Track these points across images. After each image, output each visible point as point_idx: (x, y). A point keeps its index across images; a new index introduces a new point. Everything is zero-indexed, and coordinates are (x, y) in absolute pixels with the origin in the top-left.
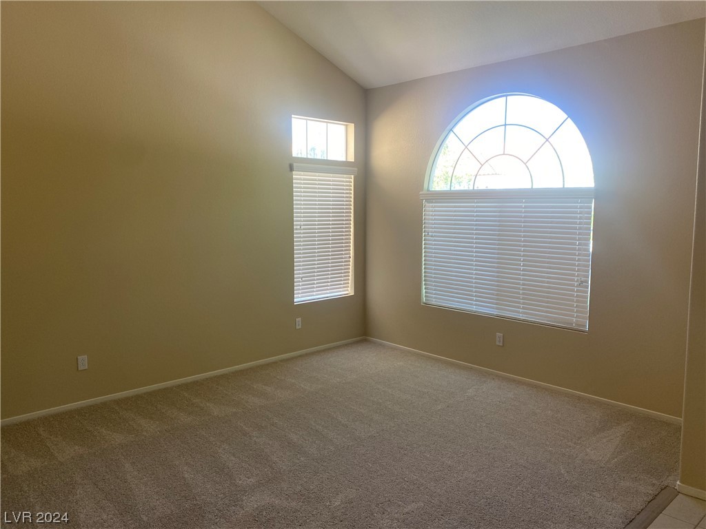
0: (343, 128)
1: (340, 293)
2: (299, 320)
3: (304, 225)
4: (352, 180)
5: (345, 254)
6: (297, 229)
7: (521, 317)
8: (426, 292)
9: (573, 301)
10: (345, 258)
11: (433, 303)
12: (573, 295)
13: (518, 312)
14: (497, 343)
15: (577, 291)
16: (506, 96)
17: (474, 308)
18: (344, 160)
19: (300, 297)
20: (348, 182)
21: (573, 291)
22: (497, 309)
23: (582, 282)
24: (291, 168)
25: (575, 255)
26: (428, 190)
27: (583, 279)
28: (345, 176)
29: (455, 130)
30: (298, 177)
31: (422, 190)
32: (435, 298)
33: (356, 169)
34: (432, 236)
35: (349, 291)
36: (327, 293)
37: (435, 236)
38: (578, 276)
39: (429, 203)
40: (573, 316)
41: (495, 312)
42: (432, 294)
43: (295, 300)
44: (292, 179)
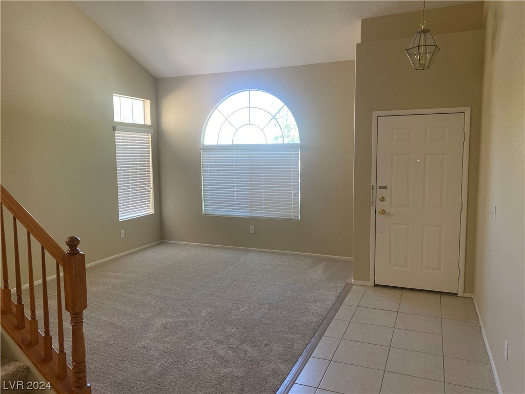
0: (142, 102)
1: (145, 213)
2: (122, 231)
3: (123, 167)
4: (150, 137)
5: (148, 186)
6: (118, 170)
7: (264, 216)
8: (205, 207)
9: (291, 204)
10: (148, 189)
11: (210, 213)
12: (291, 201)
13: (262, 213)
14: (251, 232)
15: (294, 199)
16: (249, 90)
17: (236, 214)
18: (143, 123)
19: (123, 217)
20: (148, 138)
21: (291, 198)
22: (250, 212)
23: (296, 194)
24: (114, 129)
25: (291, 179)
26: (203, 144)
27: (296, 192)
28: (145, 134)
29: (218, 108)
30: (119, 135)
31: (200, 144)
32: (211, 210)
33: (152, 130)
34: (208, 173)
35: (150, 210)
36: (137, 213)
37: (210, 172)
38: (294, 190)
39: (204, 152)
40: (292, 212)
41: (249, 215)
42: (208, 208)
43: (120, 218)
44: (115, 136)
